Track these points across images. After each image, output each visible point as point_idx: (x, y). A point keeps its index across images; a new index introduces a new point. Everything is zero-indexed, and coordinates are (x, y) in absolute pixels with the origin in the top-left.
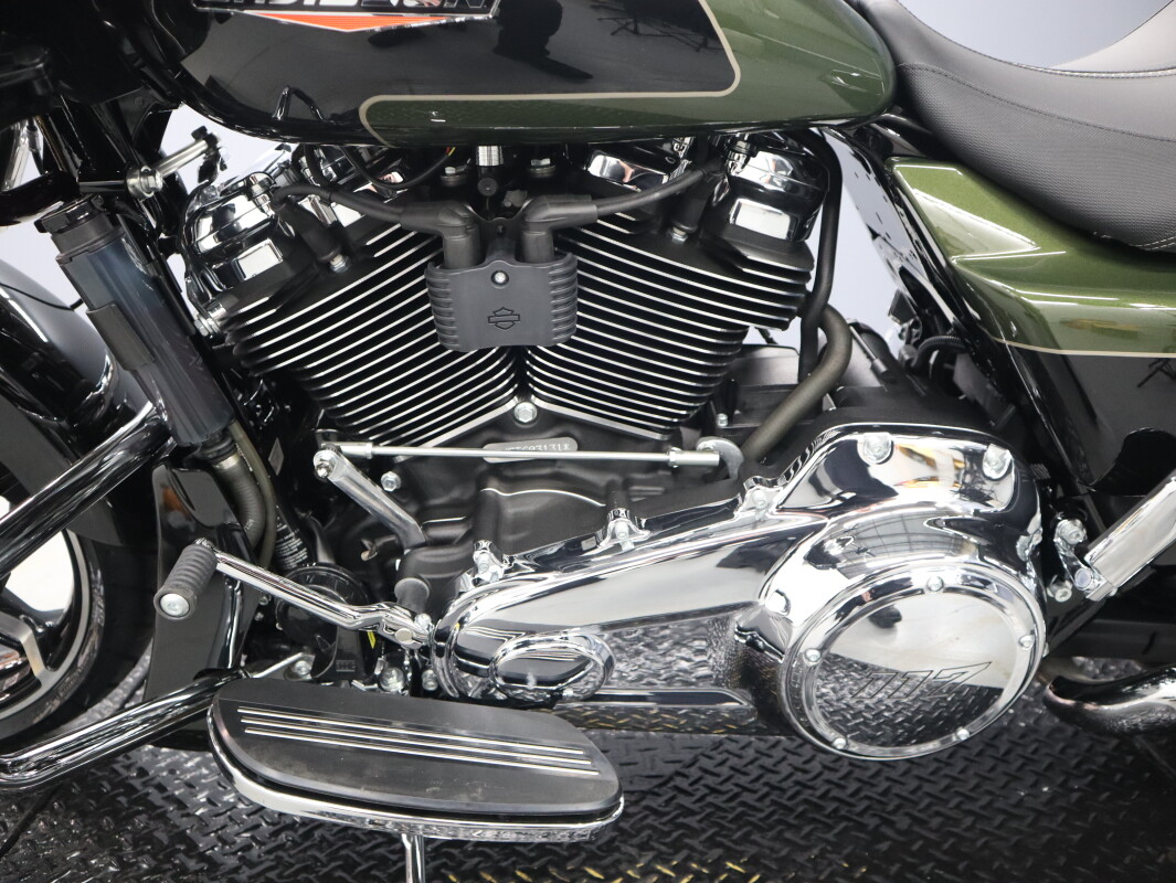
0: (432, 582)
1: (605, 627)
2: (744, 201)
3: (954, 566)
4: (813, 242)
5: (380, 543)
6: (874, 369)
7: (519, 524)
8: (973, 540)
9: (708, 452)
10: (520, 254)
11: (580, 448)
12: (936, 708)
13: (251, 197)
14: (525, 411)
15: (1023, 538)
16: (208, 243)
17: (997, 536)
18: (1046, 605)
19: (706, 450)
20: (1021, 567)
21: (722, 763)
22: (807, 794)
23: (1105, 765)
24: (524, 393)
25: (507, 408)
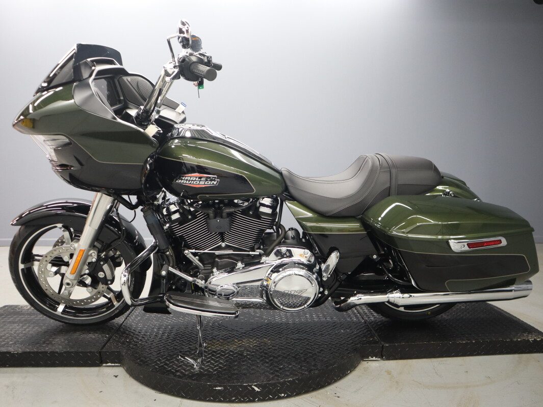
0: (205, 275)
2: (262, 207)
3: (303, 272)
4: (277, 213)
5: (194, 271)
7: (221, 266)
9: (257, 252)
10: (222, 217)
13: (175, 205)
14: (223, 245)
15: (315, 269)
16: (165, 213)
17: (310, 268)
18: (320, 282)
20: (314, 274)
24: (223, 241)
25: (220, 244)
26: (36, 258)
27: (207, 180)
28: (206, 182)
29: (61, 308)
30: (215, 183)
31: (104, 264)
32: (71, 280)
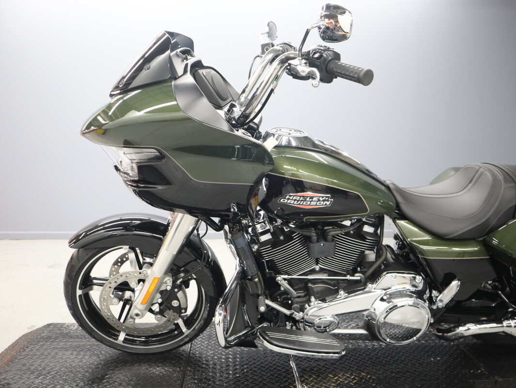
0: (300, 306)
1: (337, 315)
2: (365, 226)
3: (411, 301)
4: (379, 231)
5: (284, 297)
6: (392, 257)
7: (318, 293)
8: (415, 295)
9: (357, 277)
10: (326, 240)
11: (329, 276)
12: (408, 334)
13: (265, 224)
14: (317, 268)
15: (425, 295)
17: (419, 294)
18: (431, 310)
19: (357, 276)
20: (425, 301)
21: (356, 353)
22: (378, 360)
23: (453, 353)
24: (318, 264)
25: (313, 267)
26: (95, 281)
27: (319, 200)
28: (319, 202)
29: (122, 336)
30: (328, 203)
31: (178, 291)
32: (140, 310)
